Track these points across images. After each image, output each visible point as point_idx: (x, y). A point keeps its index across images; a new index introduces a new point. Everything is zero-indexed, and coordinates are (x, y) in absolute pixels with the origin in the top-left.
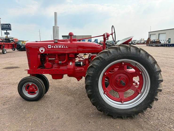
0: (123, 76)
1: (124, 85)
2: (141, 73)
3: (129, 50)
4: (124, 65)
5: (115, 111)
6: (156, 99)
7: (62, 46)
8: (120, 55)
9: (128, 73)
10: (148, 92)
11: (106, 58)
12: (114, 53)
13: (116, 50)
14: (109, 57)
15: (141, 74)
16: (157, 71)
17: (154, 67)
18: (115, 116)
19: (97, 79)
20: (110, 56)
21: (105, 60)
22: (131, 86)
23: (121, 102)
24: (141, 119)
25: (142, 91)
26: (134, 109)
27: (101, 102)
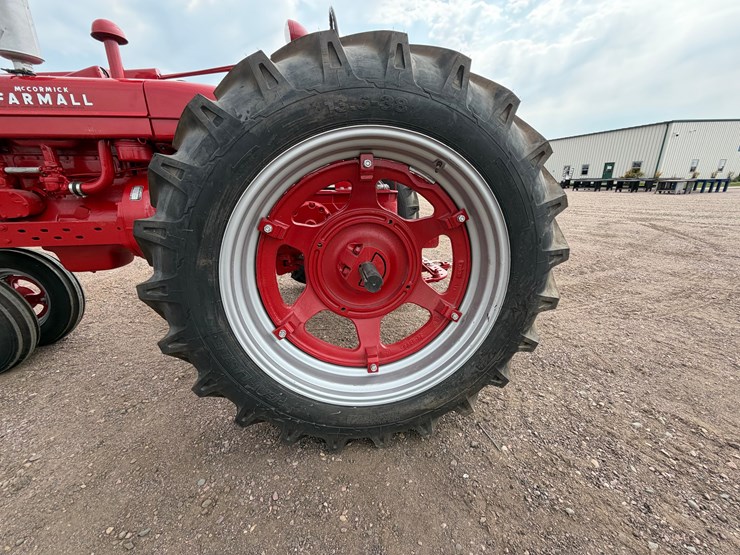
0: (372, 239)
1: (377, 286)
2: (462, 219)
3: (399, 61)
4: (371, 177)
5: (334, 423)
6: (526, 344)
7: (60, 96)
8: (341, 90)
9: (397, 225)
10: (494, 314)
11: (244, 113)
12: (298, 72)
13: (309, 59)
14: (262, 107)
15: (465, 223)
16: (546, 201)
17: (534, 179)
18: (335, 443)
19: (202, 262)
20: (272, 95)
21: (236, 123)
22: (414, 286)
23: (367, 366)
24: (455, 436)
25: (464, 308)
26: (426, 401)
27: (248, 390)
